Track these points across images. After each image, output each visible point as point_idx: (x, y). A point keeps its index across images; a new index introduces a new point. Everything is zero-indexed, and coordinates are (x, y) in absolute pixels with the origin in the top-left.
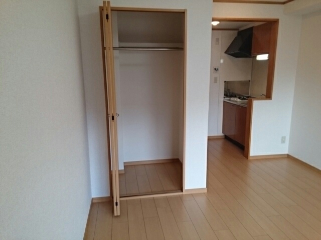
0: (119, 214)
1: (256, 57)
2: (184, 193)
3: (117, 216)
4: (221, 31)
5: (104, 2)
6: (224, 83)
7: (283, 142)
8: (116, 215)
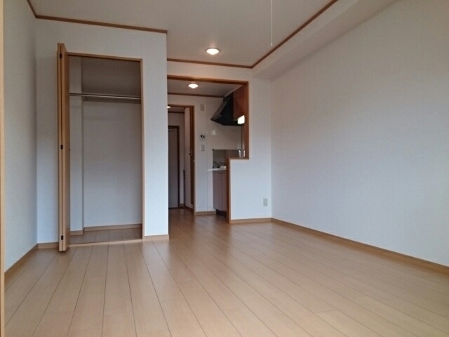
0: (64, 249)
1: (237, 122)
2: (144, 240)
3: (63, 252)
4: (205, 98)
5: (58, 44)
6: (212, 151)
7: (265, 204)
8: (61, 250)
